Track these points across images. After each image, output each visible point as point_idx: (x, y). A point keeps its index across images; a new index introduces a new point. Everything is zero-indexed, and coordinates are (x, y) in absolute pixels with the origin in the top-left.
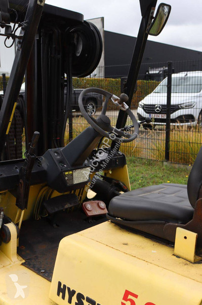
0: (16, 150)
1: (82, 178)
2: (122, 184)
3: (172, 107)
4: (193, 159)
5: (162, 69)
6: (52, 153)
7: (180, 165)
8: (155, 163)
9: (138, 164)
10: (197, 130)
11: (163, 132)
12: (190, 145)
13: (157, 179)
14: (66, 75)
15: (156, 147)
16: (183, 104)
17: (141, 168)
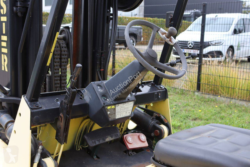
0: (61, 80)
1: (124, 113)
2: (162, 117)
3: (204, 44)
4: (222, 91)
5: (193, 11)
6: (95, 86)
7: (210, 96)
8: (187, 92)
9: (172, 93)
10: (227, 65)
11: (195, 65)
12: (220, 78)
13: (189, 108)
14: (111, 9)
15: (189, 78)
16: (213, 41)
17: (175, 97)
